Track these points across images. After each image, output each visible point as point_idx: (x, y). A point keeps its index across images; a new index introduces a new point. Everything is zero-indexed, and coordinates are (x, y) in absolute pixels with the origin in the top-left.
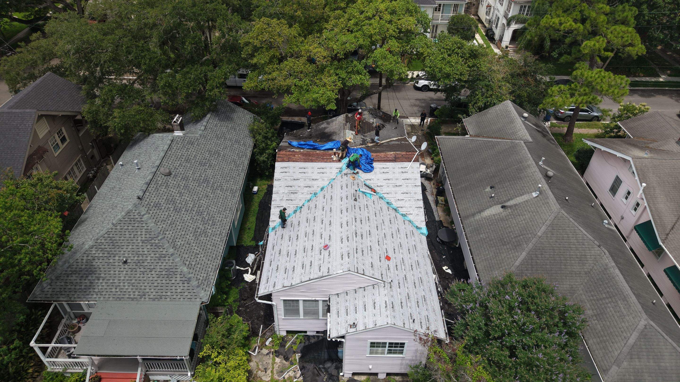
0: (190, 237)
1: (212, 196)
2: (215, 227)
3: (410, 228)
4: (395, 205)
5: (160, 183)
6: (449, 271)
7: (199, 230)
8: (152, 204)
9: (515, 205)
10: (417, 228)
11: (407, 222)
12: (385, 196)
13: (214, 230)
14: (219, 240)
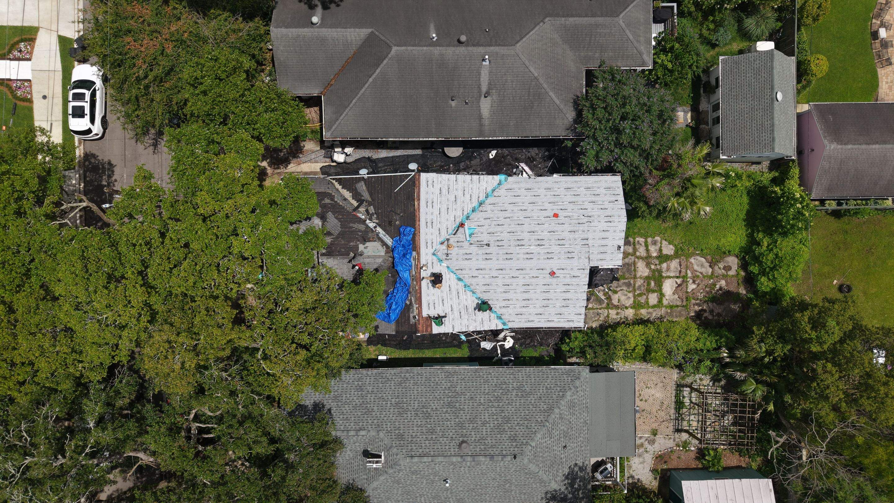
0: (532, 399)
1: (468, 394)
2: (507, 381)
3: (502, 192)
4: (475, 204)
5: (482, 447)
6: (494, 152)
7: (520, 394)
8: (514, 444)
9: (490, 84)
10: (500, 184)
11: (495, 194)
12: (465, 213)
13: (511, 381)
14: (520, 374)
